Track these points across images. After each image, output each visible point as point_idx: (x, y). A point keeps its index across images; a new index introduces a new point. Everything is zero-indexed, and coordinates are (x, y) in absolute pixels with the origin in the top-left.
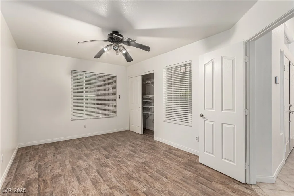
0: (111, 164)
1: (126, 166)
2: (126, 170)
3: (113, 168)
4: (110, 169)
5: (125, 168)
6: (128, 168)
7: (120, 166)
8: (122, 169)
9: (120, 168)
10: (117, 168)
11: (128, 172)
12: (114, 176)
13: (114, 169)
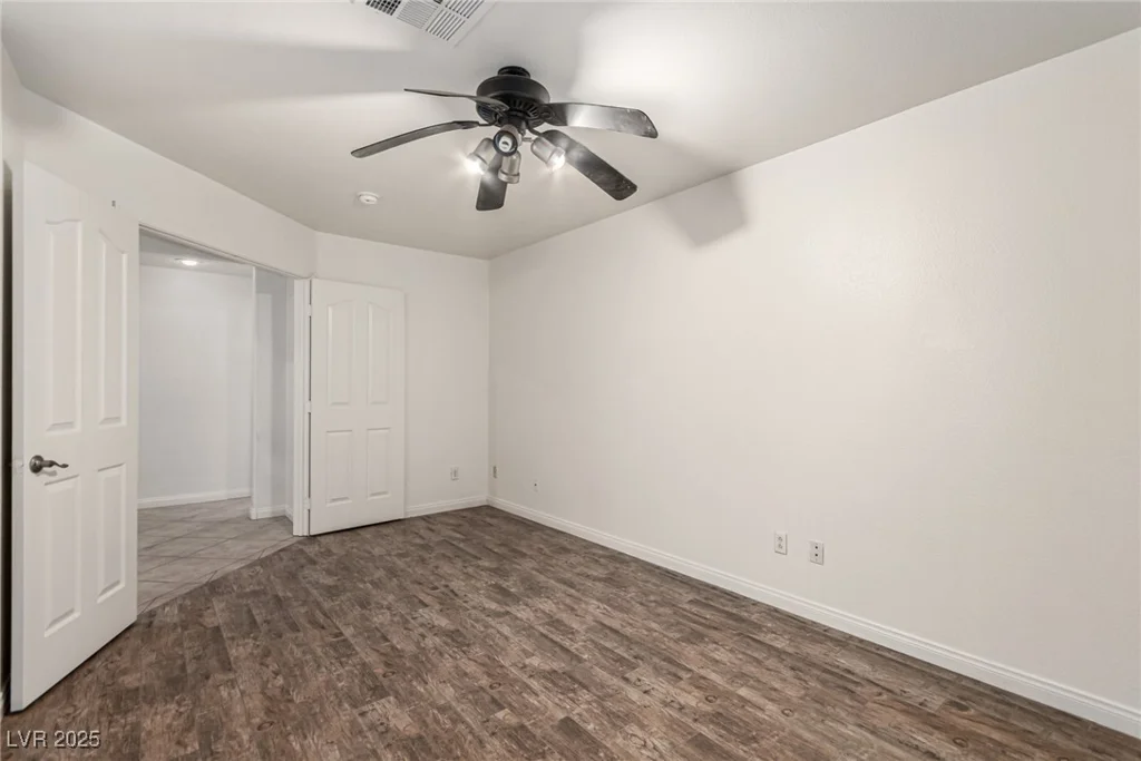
0: (534, 684)
1: (466, 674)
2: (467, 662)
3: (521, 665)
4: (527, 661)
5: (471, 668)
6: (457, 667)
7: (489, 675)
8: (481, 664)
9: (491, 667)
10: (502, 667)
11: (461, 653)
12: (507, 638)
13: (514, 665)
